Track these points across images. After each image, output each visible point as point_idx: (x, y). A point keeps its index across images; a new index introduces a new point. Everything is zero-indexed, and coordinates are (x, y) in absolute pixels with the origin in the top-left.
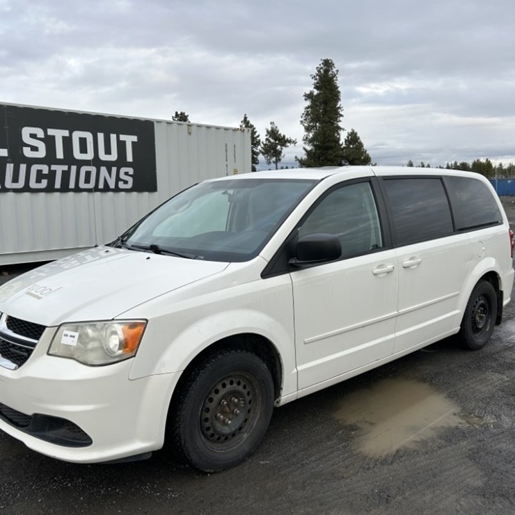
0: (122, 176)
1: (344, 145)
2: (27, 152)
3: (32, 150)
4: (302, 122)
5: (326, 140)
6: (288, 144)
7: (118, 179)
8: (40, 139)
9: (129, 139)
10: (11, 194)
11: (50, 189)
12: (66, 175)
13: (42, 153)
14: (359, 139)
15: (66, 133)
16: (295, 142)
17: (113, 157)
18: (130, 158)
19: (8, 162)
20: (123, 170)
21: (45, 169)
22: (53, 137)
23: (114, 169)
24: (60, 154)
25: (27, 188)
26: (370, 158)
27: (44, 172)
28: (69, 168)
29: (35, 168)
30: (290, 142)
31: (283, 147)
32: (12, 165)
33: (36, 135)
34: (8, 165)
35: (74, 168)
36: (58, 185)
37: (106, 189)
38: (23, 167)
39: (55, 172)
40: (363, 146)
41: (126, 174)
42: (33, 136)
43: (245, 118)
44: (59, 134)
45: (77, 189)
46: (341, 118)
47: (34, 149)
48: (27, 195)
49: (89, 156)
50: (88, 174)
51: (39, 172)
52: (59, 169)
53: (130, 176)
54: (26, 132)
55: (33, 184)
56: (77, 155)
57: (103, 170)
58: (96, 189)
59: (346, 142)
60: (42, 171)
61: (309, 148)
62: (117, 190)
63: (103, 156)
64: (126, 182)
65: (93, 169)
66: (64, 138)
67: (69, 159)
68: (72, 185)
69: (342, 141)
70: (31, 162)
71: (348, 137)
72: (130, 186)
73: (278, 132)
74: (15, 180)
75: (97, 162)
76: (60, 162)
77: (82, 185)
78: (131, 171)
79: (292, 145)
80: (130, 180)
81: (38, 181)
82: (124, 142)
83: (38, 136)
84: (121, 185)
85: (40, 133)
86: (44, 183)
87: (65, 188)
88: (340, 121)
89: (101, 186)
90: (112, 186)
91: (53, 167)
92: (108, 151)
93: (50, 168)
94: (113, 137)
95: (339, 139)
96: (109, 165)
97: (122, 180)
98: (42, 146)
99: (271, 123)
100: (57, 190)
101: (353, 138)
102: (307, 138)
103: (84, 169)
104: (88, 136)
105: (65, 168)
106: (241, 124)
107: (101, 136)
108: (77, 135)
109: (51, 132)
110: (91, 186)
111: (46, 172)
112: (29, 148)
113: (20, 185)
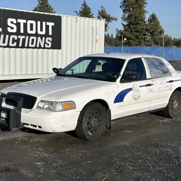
0: (47, 42)
1: (147, 23)
3: (11, 29)
4: (121, 6)
5: (137, 19)
6: (112, 21)
7: (45, 43)
8: (14, 24)
9: (51, 24)
10: (2, 48)
11: (17, 47)
12: (24, 40)
13: (15, 30)
14: (157, 19)
16: (116, 19)
17: (44, 33)
18: (50, 33)
19: (2, 34)
20: (47, 39)
21: (16, 37)
22: (20, 23)
23: (44, 38)
24: (22, 31)
26: (164, 31)
27: (15, 39)
28: (25, 37)
30: (113, 19)
31: (108, 22)
32: (3, 35)
33: (13, 22)
34: (1, 35)
37: (40, 47)
40: (159, 23)
41: (49, 40)
42: (12, 22)
43: (84, 3)
44: (22, 22)
45: (28, 47)
46: (146, 5)
47: (12, 28)
49: (34, 32)
53: (50, 41)
56: (29, 31)
57: (39, 38)
58: (36, 47)
59: (148, 20)
60: (14, 38)
61: (125, 23)
62: (44, 48)
64: (48, 44)
65: (35, 38)
66: (24, 23)
69: (146, 20)
71: (150, 18)
72: (50, 46)
73: (105, 12)
75: (37, 35)
78: (51, 39)
79: (114, 21)
80: (50, 43)
81: (13, 43)
82: (48, 26)
84: (46, 46)
87: (23, 47)
88: (145, 7)
90: (42, 46)
91: (19, 37)
92: (41, 30)
94: (44, 23)
95: (144, 18)
96: (42, 36)
97: (47, 43)
98: (15, 27)
99: (101, 7)
101: (153, 18)
102: (124, 17)
103: (31, 38)
106: (82, 6)
110: (34, 46)
111: (16, 39)
112: (10, 28)
113: (6, 44)
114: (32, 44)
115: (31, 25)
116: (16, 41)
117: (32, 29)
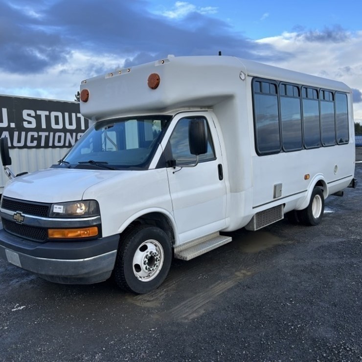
0: (79, 138)
2: (26, 125)
7: (77, 140)
8: (33, 117)
10: (16, 150)
11: (38, 146)
12: (47, 138)
13: (34, 125)
15: (47, 113)
17: (74, 127)
18: (83, 127)
20: (79, 134)
21: (35, 134)
22: (40, 116)
23: (74, 134)
24: (44, 126)
25: (25, 146)
28: (49, 134)
29: (30, 134)
32: (17, 132)
34: (15, 132)
35: (52, 134)
36: (43, 144)
37: (70, 146)
38: (23, 134)
39: (41, 136)
42: (29, 115)
44: (43, 114)
45: (54, 147)
47: (30, 123)
48: (25, 150)
49: (60, 126)
50: (60, 137)
51: (32, 136)
52: (44, 134)
54: (25, 112)
55: (29, 144)
56: (54, 126)
57: (68, 134)
58: (64, 146)
60: (33, 136)
63: (68, 127)
65: (62, 134)
67: (49, 128)
68: (51, 144)
70: (28, 130)
74: (19, 141)
76: (44, 130)
77: (56, 144)
81: (32, 142)
82: (80, 118)
83: (32, 115)
85: (32, 113)
86: (35, 143)
87: (47, 146)
89: (67, 144)
90: (73, 144)
91: (40, 133)
92: (71, 124)
93: (38, 134)
94: (74, 115)
96: (71, 132)
98: (33, 121)
100: (42, 147)
103: (57, 134)
104: (60, 114)
105: (47, 134)
107: (67, 114)
108: (53, 114)
109: (39, 112)
110: (61, 144)
111: (36, 136)
112: (27, 122)
113: (22, 144)
114: (59, 141)
115: (57, 118)
116: (35, 139)
117: (57, 123)
